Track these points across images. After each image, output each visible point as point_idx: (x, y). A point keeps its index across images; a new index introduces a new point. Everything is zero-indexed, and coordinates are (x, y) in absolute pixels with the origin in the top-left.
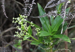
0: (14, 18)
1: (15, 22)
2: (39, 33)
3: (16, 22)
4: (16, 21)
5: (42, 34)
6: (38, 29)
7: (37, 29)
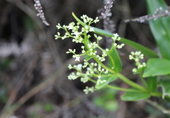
0: (59, 27)
1: (63, 38)
2: (140, 66)
3: (65, 37)
4: (67, 34)
5: (153, 69)
6: (137, 55)
7: (134, 56)
